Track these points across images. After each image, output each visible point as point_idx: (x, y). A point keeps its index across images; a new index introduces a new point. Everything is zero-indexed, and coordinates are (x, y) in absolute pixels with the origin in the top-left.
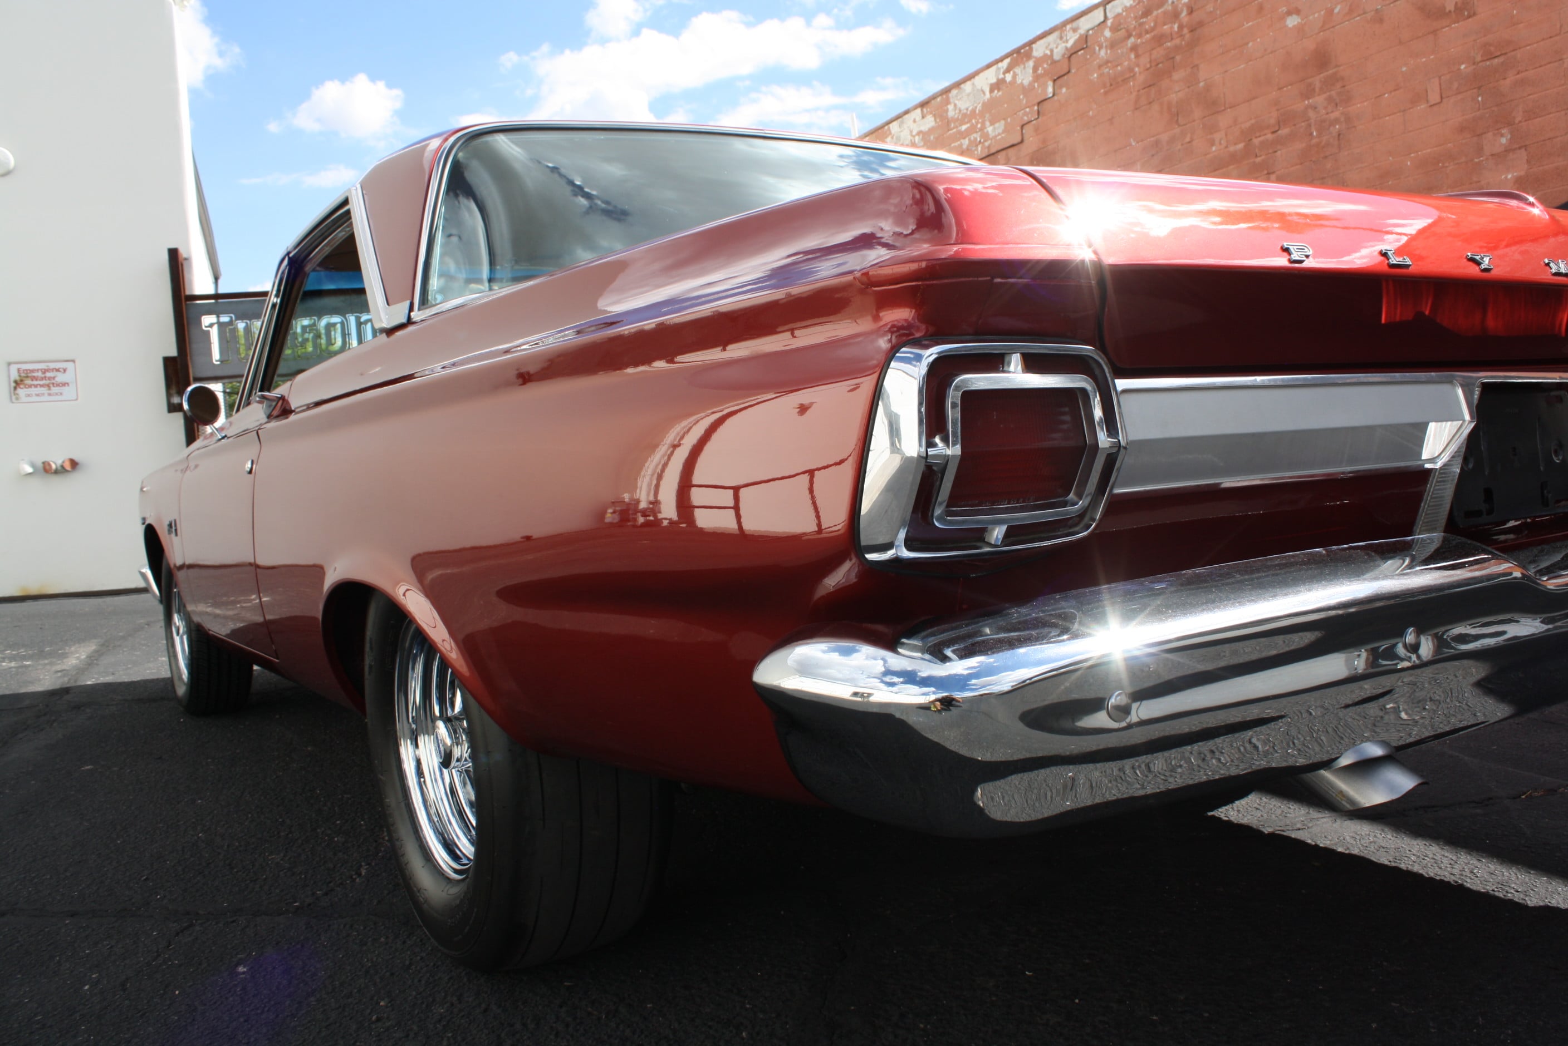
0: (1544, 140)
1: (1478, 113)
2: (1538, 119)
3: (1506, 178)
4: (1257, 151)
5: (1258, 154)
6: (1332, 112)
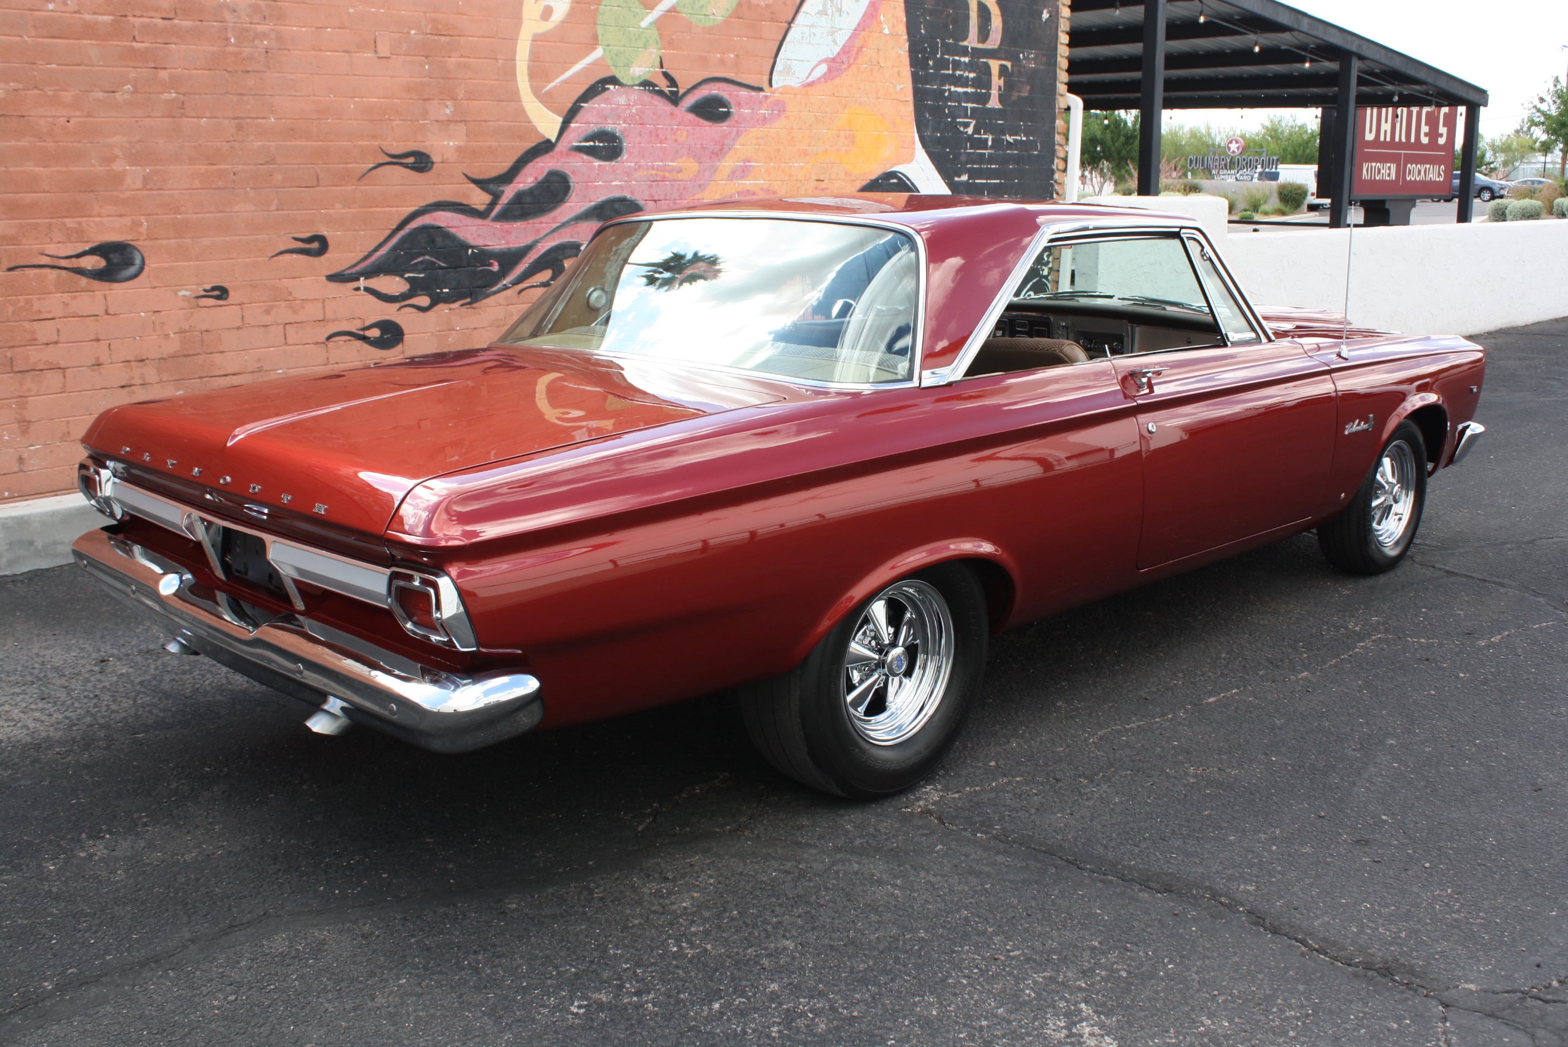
0: (480, 121)
1: (425, 80)
2: (476, 102)
3: (448, 144)
4: (136, 34)
5: (137, 38)
6: (258, 24)
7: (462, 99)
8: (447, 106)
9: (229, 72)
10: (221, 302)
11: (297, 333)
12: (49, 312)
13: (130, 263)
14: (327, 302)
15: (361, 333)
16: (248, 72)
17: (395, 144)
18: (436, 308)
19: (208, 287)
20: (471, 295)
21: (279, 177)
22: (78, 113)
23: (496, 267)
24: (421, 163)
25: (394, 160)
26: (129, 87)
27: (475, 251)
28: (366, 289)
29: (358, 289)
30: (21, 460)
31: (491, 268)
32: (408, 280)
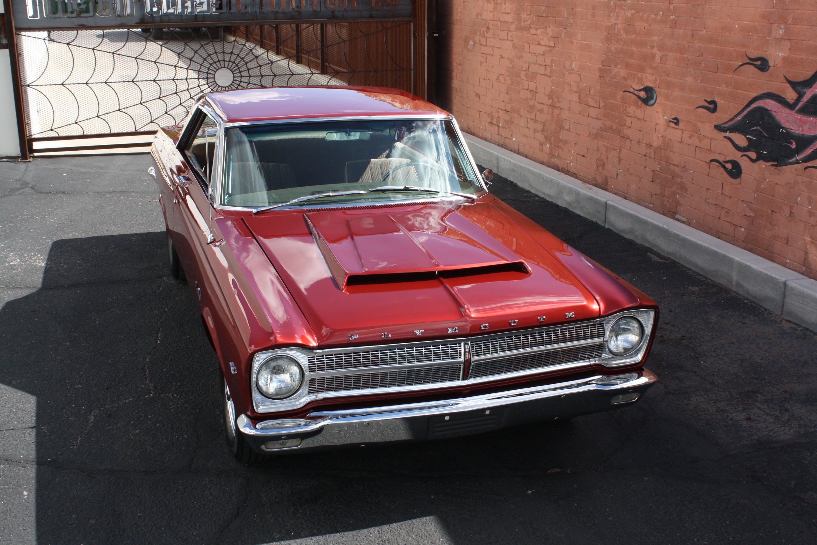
0: (799, 40)
1: (772, 10)
2: (798, 26)
3: (779, 54)
7: (790, 24)
8: (781, 28)
9: (693, 5)
10: (676, 127)
11: (700, 153)
12: (630, 113)
13: (652, 98)
14: (712, 140)
15: (724, 164)
16: (699, 5)
17: (752, 51)
18: (758, 162)
19: (673, 117)
20: (777, 160)
21: (703, 65)
22: (647, 25)
23: (794, 146)
24: (763, 65)
25: (751, 62)
26: (661, 12)
27: (784, 131)
28: (729, 138)
29: (725, 137)
30: (617, 174)
31: (791, 146)
32: (748, 139)
